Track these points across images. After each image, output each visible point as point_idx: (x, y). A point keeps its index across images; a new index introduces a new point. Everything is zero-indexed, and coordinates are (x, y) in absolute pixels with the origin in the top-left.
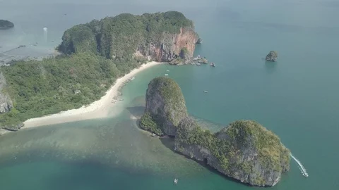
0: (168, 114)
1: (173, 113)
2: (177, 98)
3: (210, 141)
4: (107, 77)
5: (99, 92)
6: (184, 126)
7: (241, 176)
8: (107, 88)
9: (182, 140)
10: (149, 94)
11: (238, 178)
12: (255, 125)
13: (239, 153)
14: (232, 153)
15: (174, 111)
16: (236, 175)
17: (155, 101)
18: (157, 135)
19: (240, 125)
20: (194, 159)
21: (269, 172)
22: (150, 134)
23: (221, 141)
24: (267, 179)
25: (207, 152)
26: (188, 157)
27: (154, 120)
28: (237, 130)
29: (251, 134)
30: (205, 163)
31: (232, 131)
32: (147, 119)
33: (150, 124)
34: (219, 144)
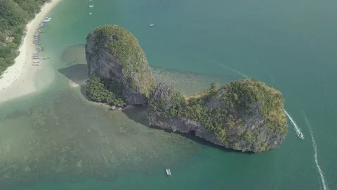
0: (129, 80)
1: (136, 77)
2: (137, 55)
3: (198, 111)
4: (11, 24)
5: (8, 51)
6: (159, 96)
7: (242, 146)
8: (18, 42)
9: (159, 113)
10: (91, 52)
11: (239, 149)
12: (258, 86)
13: (240, 123)
14: (231, 124)
15: (136, 74)
16: (237, 146)
17: (103, 61)
18: (117, 106)
19: (239, 89)
20: (177, 132)
21: (276, 137)
22: (106, 106)
23: (214, 110)
24: (273, 143)
25: (194, 123)
26: (169, 130)
27: (108, 88)
28: (236, 96)
29: (256, 100)
30: (192, 134)
31: (229, 97)
32: (97, 87)
33: (103, 93)
34: (212, 113)
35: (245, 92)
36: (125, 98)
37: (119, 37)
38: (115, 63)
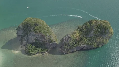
0: (50, 40)
3: (85, 41)
6: (67, 42)
9: (68, 48)
13: (102, 38)
14: (98, 40)
17: (30, 37)
18: (45, 52)
19: (100, 27)
20: (77, 51)
27: (38, 47)
31: (96, 31)
32: (32, 49)
33: (37, 50)
34: (91, 39)
35: (103, 27)
36: (47, 47)
37: (38, 23)
38: (39, 36)
